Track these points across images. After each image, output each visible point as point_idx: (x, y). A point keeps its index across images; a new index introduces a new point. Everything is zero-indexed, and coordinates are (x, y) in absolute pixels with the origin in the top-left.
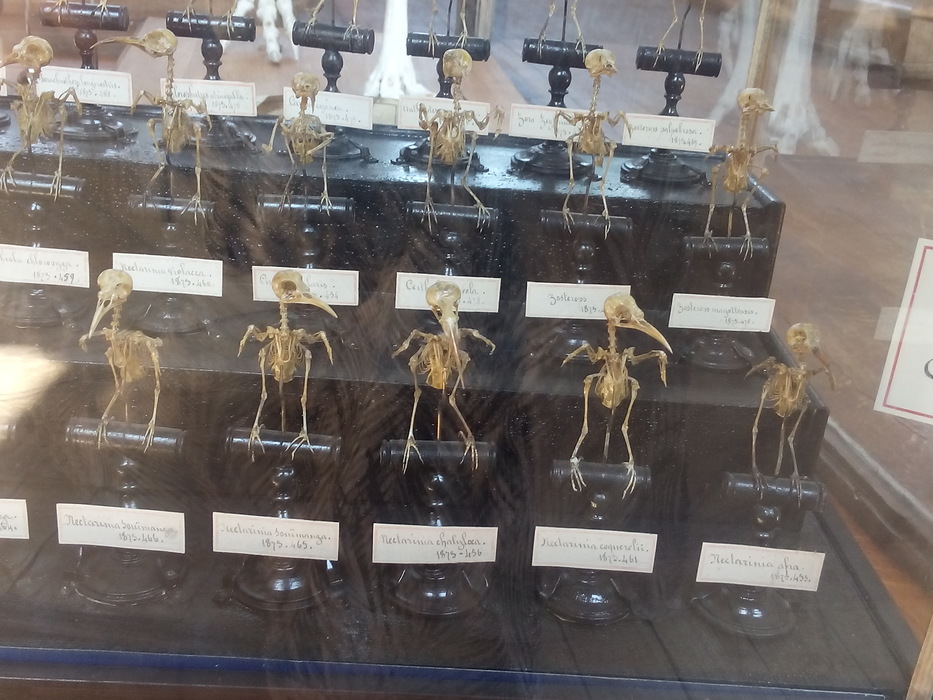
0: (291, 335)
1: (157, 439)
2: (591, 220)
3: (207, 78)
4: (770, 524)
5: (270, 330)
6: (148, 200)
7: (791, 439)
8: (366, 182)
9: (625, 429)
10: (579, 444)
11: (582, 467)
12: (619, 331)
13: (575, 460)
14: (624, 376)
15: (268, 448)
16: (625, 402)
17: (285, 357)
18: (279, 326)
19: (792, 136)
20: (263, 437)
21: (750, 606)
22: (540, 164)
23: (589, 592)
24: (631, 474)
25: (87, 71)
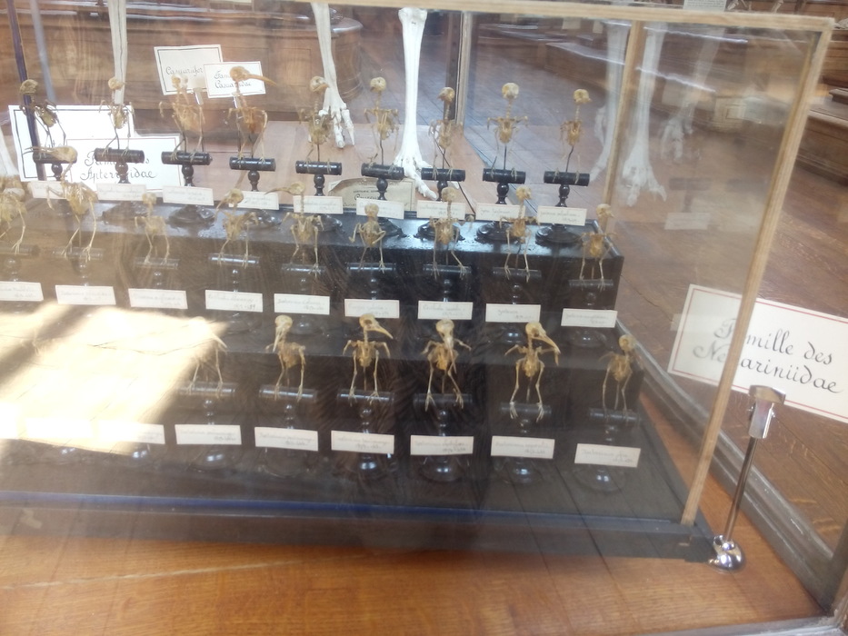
0: (369, 345)
1: (304, 395)
2: (520, 272)
3: (317, 195)
4: (611, 435)
5: (359, 342)
6: (292, 267)
7: (623, 391)
8: (402, 250)
9: (537, 386)
10: (514, 394)
11: (516, 407)
12: (534, 341)
13: (512, 403)
14: (537, 360)
15: (358, 399)
16: (537, 373)
17: (366, 354)
18: (363, 340)
19: (636, 185)
20: (356, 393)
21: (603, 475)
22: (492, 234)
23: (520, 468)
24: (541, 410)
25: (254, 192)
